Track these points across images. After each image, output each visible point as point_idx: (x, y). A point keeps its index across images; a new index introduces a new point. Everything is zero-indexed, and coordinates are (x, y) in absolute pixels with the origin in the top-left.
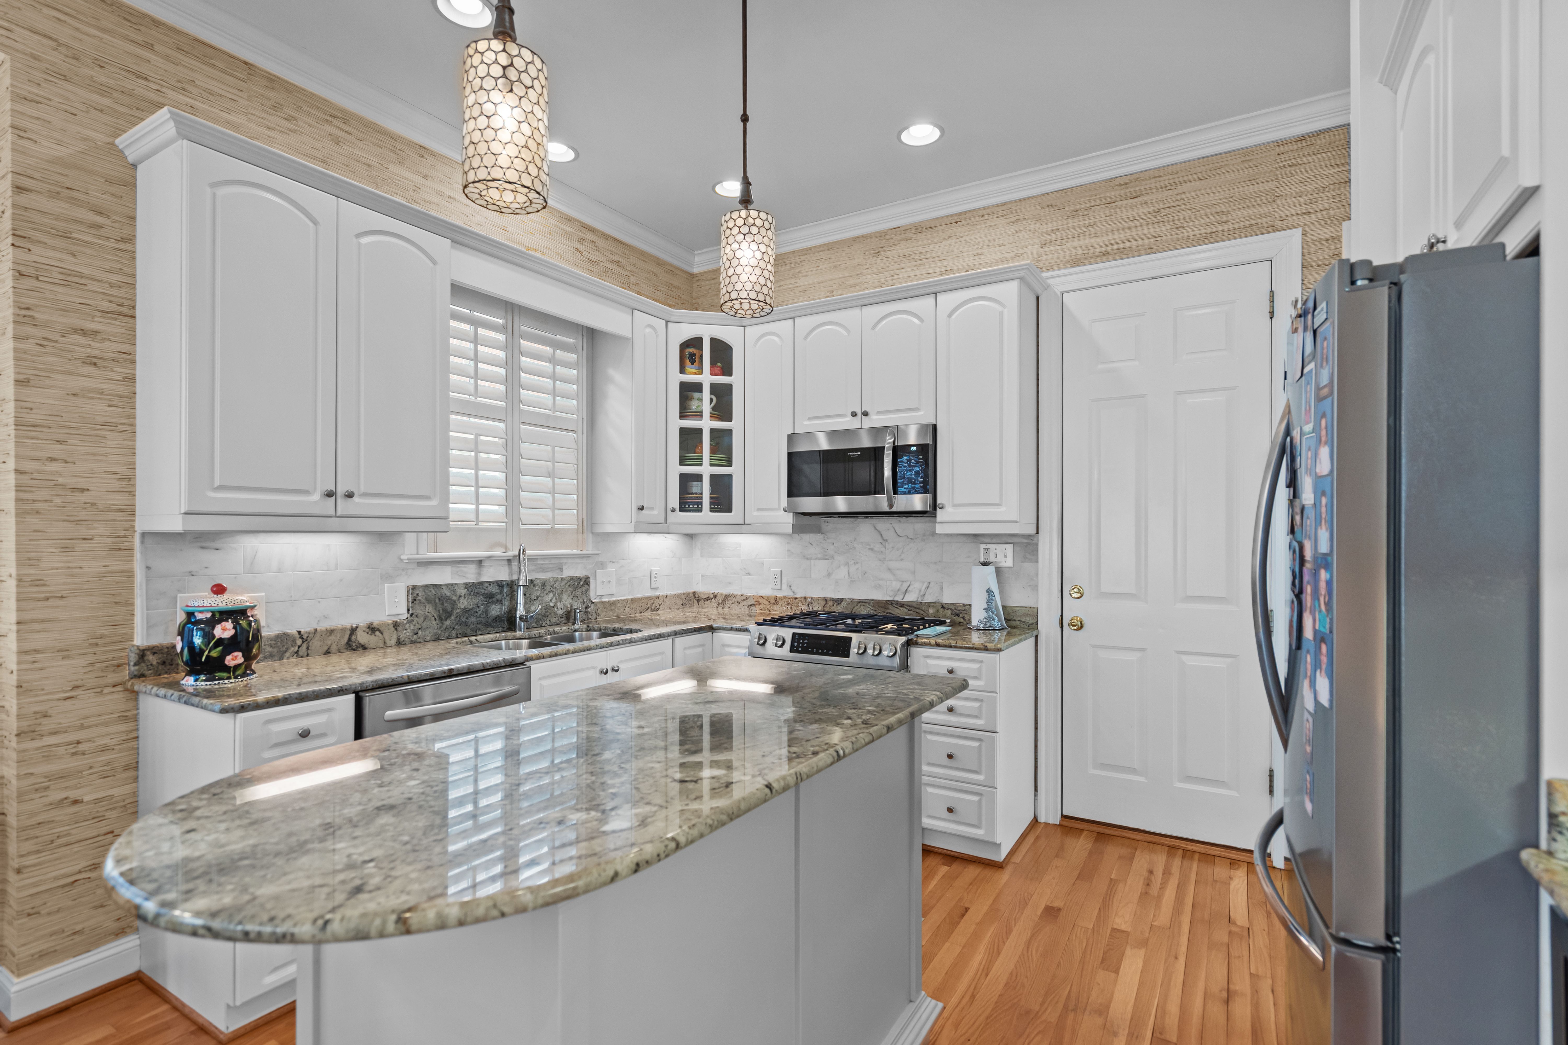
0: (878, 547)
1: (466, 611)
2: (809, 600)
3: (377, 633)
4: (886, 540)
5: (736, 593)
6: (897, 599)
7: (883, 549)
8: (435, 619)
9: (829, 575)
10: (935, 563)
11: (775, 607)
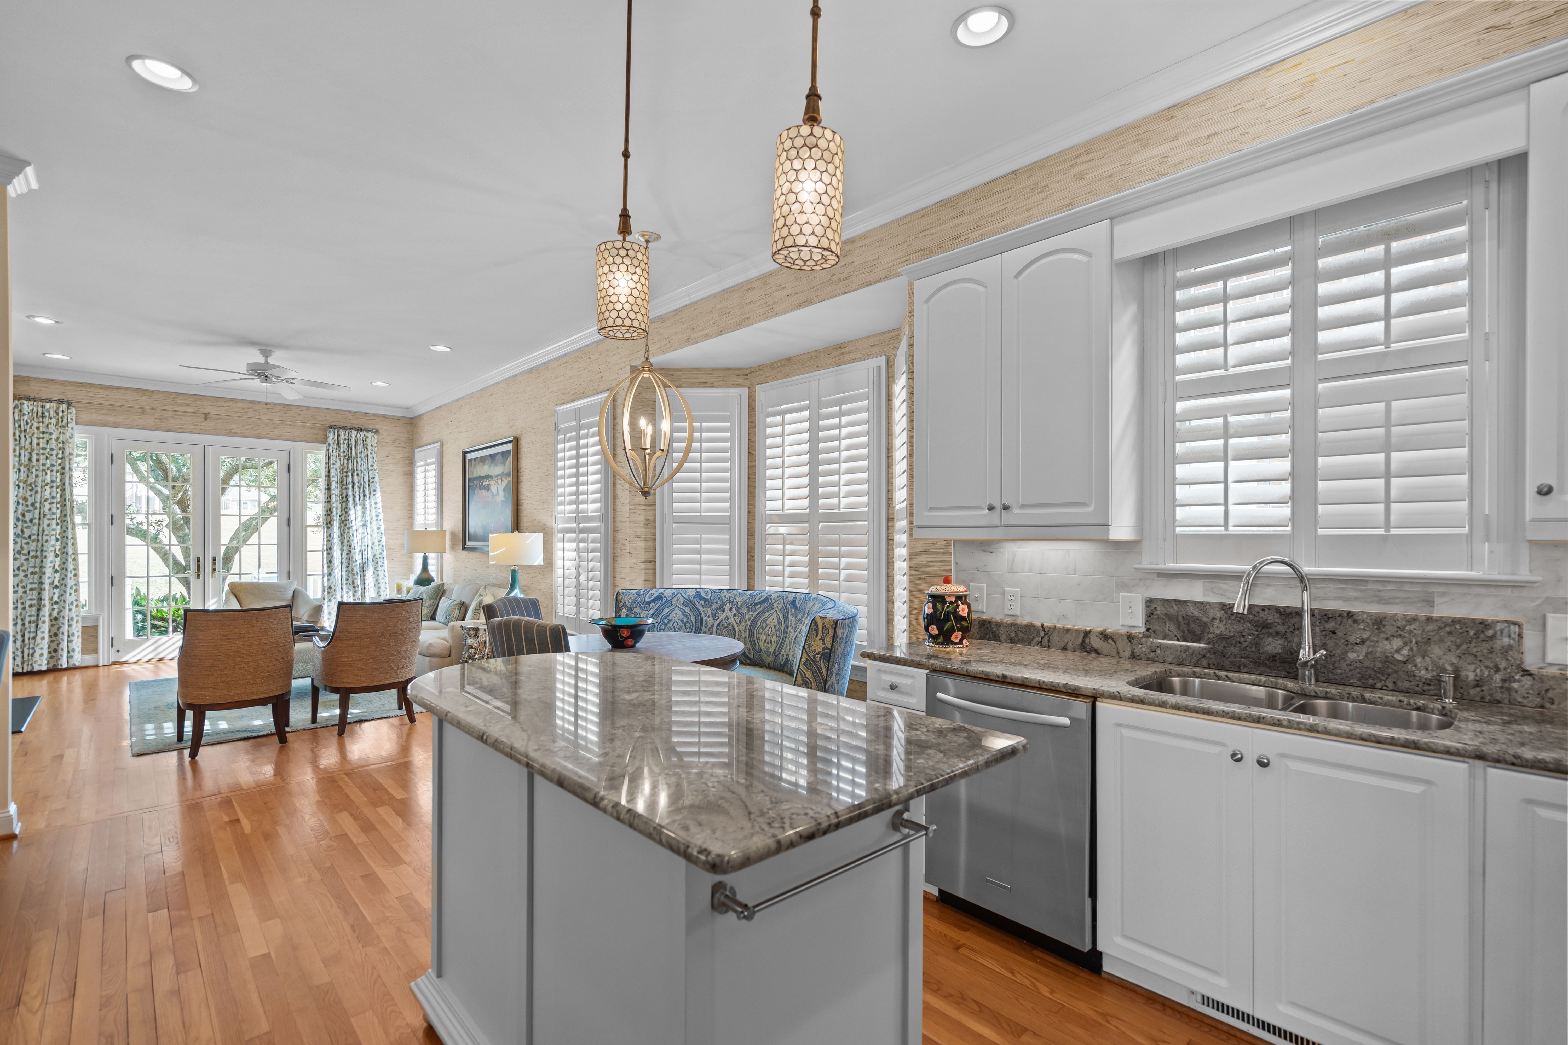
1: (1221, 638)
3: (1110, 641)
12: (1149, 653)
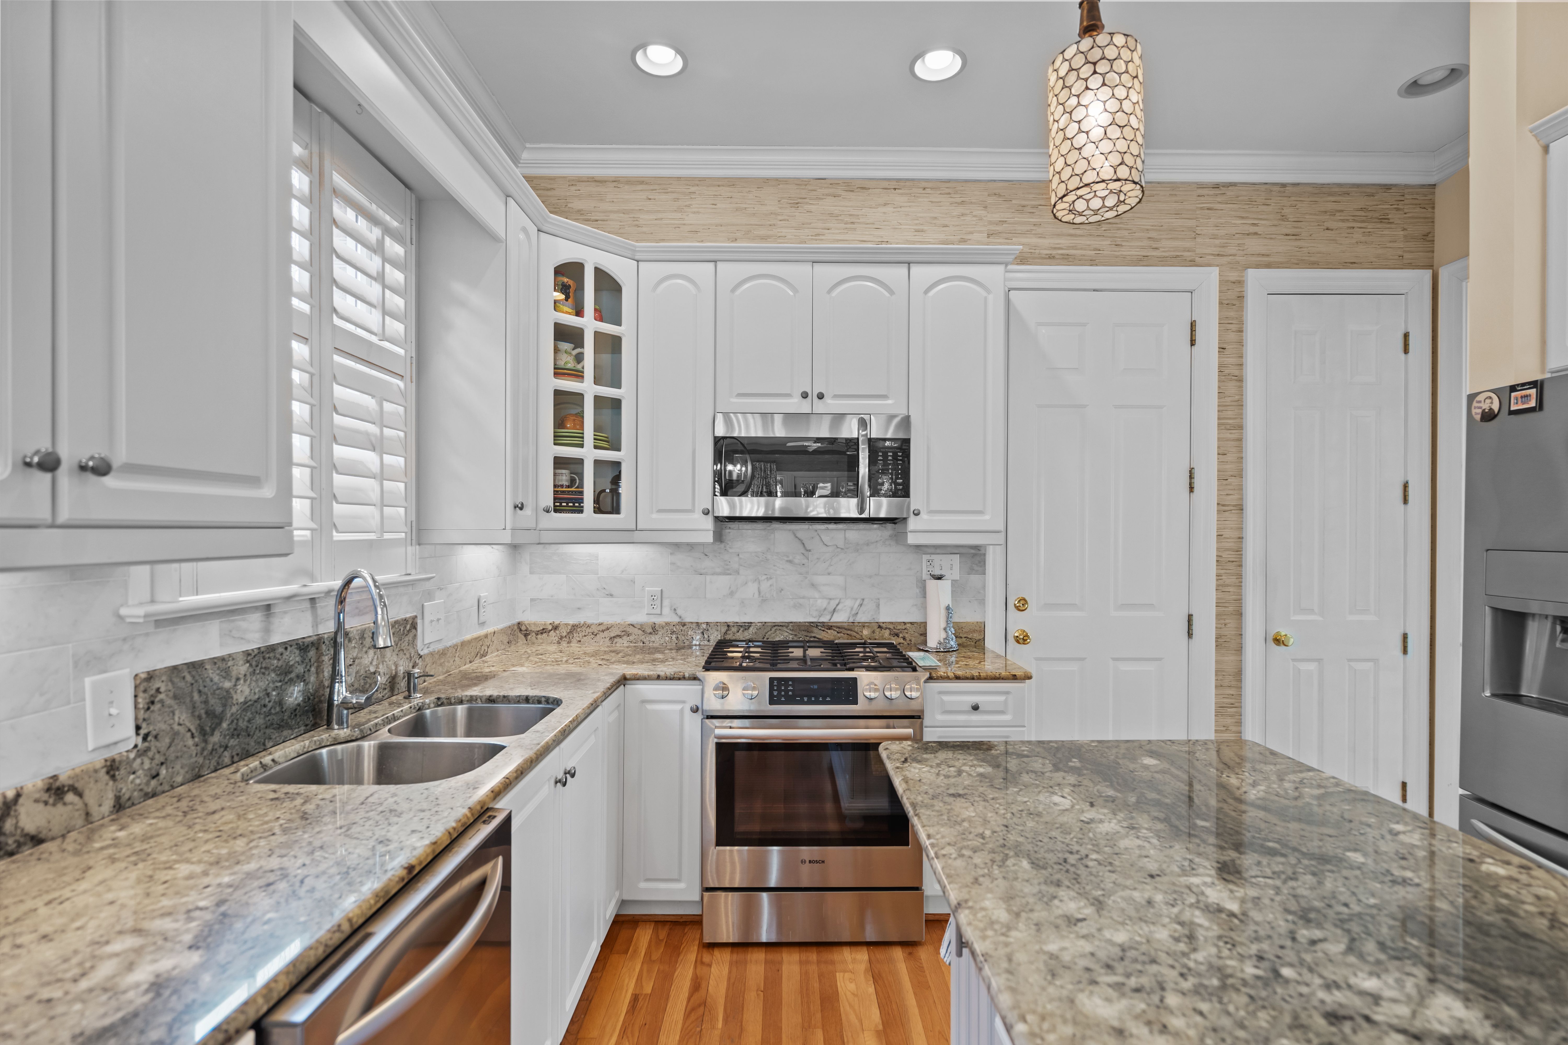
0: (798, 559)
1: (246, 707)
2: (704, 626)
3: (70, 797)
4: (810, 551)
5: (589, 622)
6: (822, 620)
7: (805, 561)
8: (193, 736)
9: (732, 594)
10: (870, 577)
11: (653, 638)
12: (148, 784)
